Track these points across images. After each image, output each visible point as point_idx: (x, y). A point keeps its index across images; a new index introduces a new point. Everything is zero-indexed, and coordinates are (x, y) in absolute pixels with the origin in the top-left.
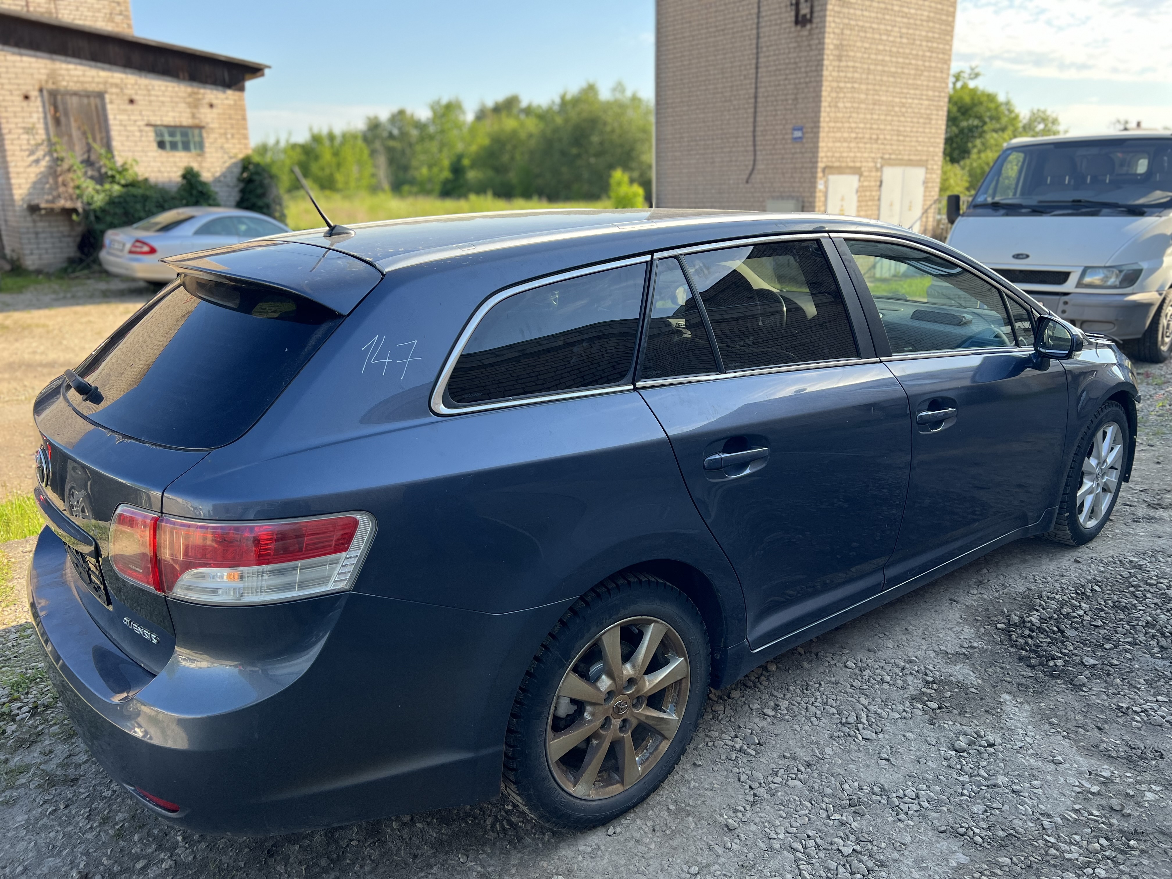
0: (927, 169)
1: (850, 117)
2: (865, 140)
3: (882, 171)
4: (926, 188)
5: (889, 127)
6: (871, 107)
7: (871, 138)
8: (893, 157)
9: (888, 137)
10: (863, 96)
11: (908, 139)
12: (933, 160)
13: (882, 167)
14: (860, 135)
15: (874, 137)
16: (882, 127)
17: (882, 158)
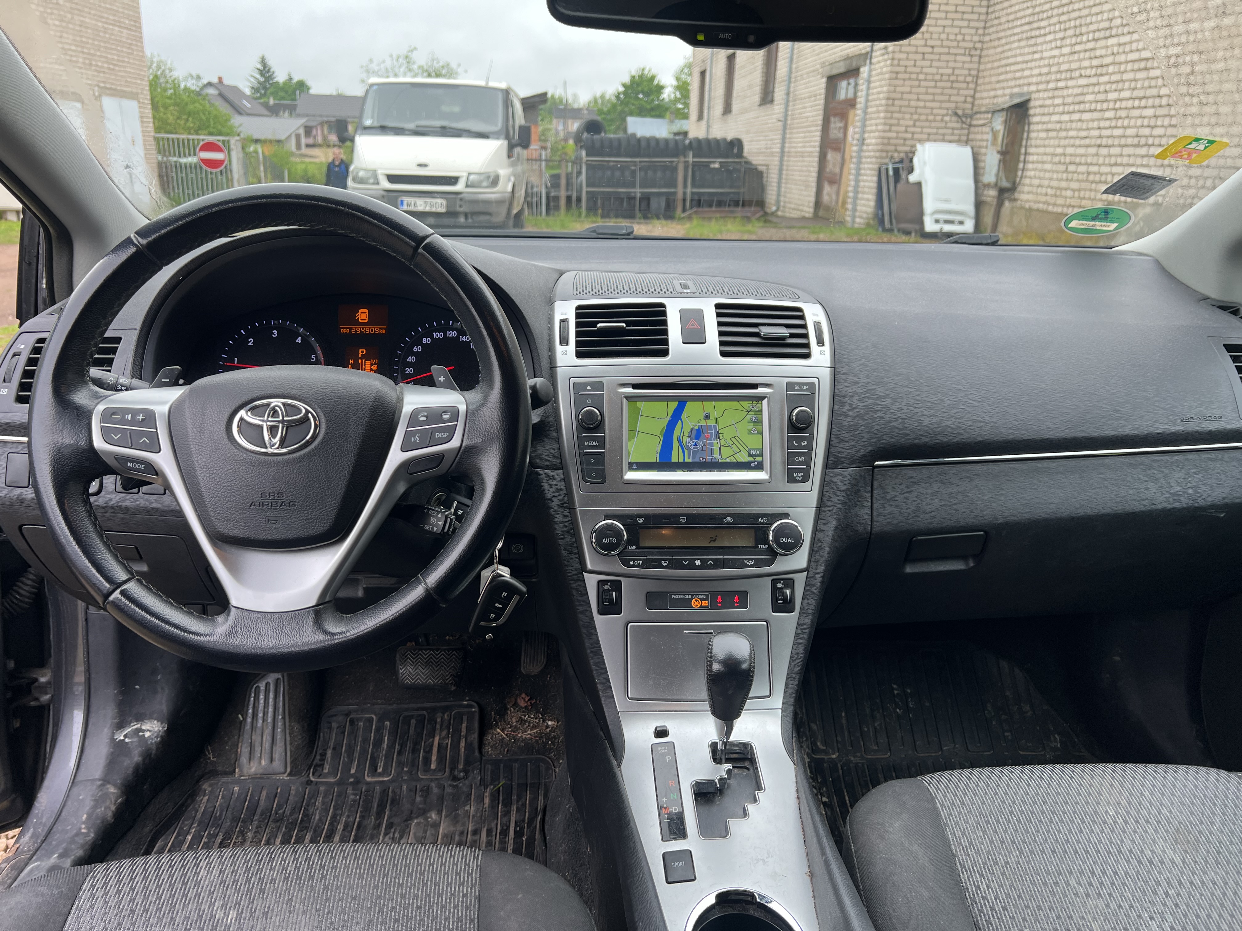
0: (139, 102)
1: (61, 37)
2: (79, 65)
3: (100, 101)
4: (142, 122)
5: (98, 53)
6: (78, 28)
7: (84, 63)
8: (108, 86)
9: (100, 64)
10: (69, 16)
11: (117, 68)
12: (142, 94)
13: (100, 96)
14: (74, 59)
15: (87, 62)
16: (92, 52)
17: (98, 86)
